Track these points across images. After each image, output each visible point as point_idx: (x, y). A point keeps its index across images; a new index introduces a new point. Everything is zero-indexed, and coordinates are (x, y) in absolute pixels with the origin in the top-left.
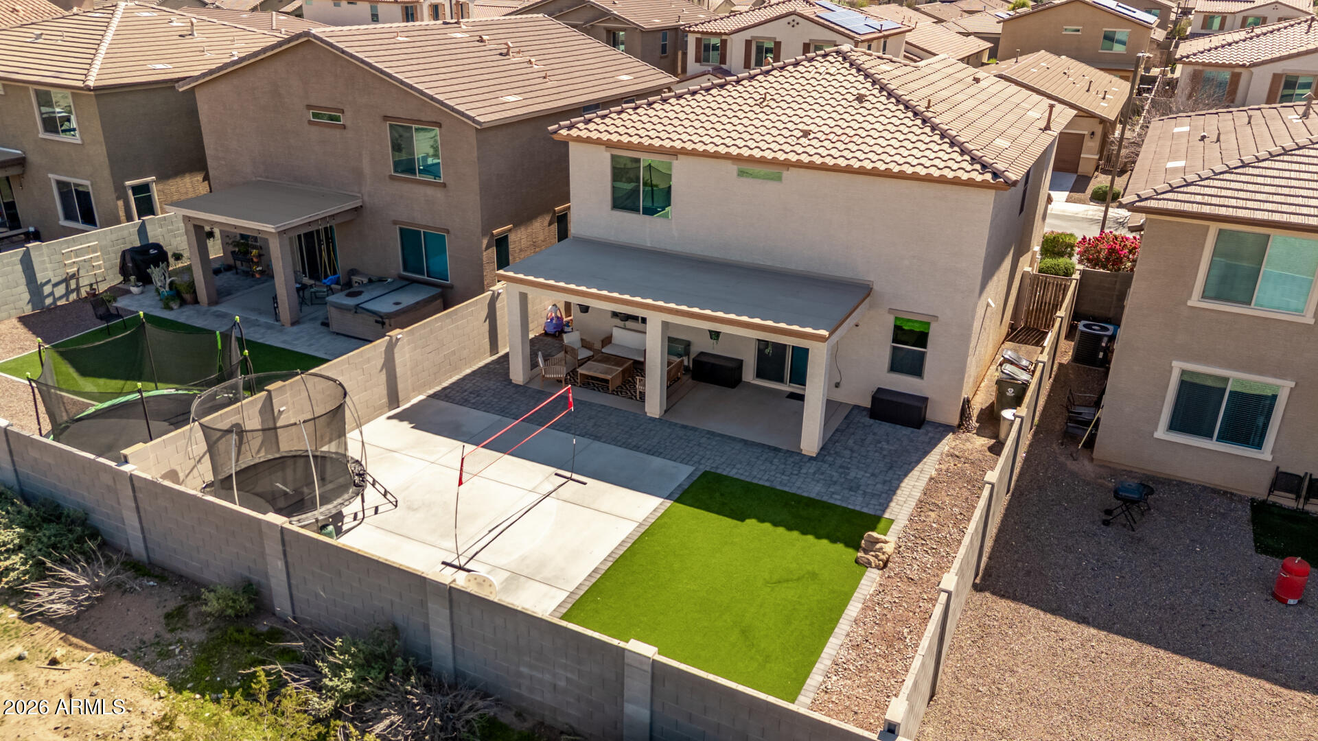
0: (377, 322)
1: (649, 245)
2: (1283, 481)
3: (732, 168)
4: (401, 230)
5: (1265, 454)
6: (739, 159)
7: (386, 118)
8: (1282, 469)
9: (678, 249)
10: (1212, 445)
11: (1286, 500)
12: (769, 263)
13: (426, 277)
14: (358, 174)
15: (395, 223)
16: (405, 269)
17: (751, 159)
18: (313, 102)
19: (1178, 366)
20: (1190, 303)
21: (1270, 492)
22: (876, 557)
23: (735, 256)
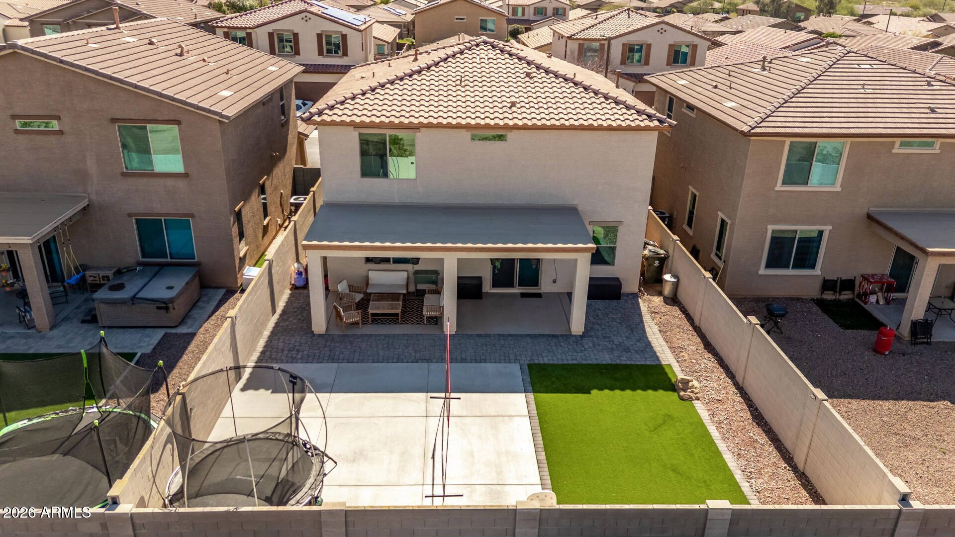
0: (158, 308)
1: (397, 201)
2: (828, 285)
3: (467, 135)
4: (137, 220)
5: (817, 271)
6: (468, 127)
7: (114, 120)
8: (826, 278)
9: (423, 201)
10: (790, 272)
11: (829, 296)
12: (499, 202)
13: (169, 260)
14: (83, 176)
15: (130, 215)
16: (144, 256)
17: (478, 126)
18: (18, 111)
19: (770, 228)
20: (776, 189)
21: (822, 293)
22: (693, 392)
23: (471, 200)
